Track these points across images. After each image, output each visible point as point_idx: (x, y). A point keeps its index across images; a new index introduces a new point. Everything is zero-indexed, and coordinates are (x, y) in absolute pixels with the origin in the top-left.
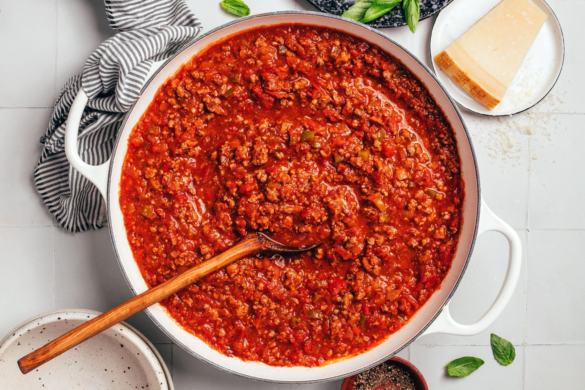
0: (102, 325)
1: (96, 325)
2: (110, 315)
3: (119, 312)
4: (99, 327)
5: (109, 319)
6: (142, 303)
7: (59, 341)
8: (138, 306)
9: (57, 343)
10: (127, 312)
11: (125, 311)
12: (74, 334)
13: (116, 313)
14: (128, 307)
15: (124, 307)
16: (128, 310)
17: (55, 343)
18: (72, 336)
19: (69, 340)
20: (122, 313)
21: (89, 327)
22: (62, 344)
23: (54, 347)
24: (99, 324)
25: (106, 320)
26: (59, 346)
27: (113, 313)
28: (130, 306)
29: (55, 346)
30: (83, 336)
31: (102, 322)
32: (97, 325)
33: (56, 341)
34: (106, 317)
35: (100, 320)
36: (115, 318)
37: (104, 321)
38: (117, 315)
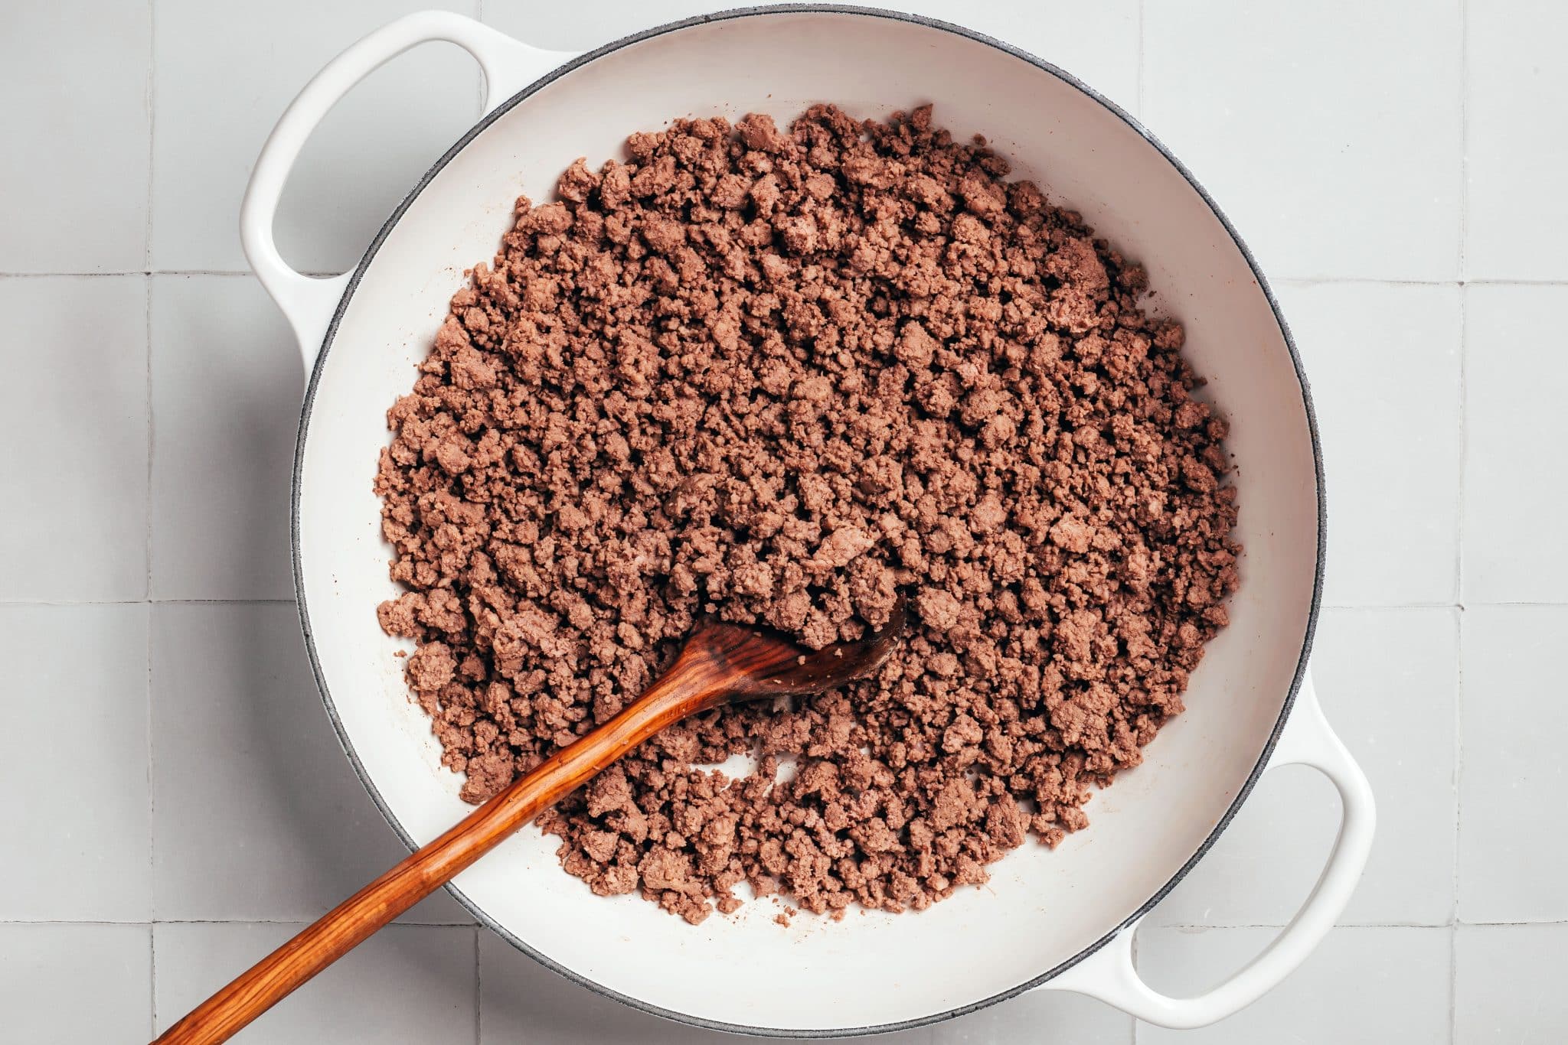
0: (317, 956)
1: (301, 959)
2: (334, 926)
3: (359, 915)
4: (309, 963)
5: (334, 939)
6: (418, 881)
7: (203, 1017)
8: (409, 892)
9: (200, 1024)
10: (379, 912)
11: (375, 911)
12: (243, 992)
13: (352, 920)
14: (382, 898)
15: (370, 899)
16: (383, 906)
17: (195, 1024)
18: (237, 998)
19: (231, 1012)
20: (366, 917)
21: (281, 967)
22: (213, 1024)
23: (192, 1036)
24: (307, 954)
25: (326, 941)
26: (205, 1030)
27: (342, 919)
28: (386, 896)
29: (194, 1032)
30: (268, 994)
31: (316, 948)
32: (303, 961)
33: (197, 1016)
34: (325, 933)
35: (310, 944)
36: (350, 932)
37: (319, 946)
38: (354, 923)
